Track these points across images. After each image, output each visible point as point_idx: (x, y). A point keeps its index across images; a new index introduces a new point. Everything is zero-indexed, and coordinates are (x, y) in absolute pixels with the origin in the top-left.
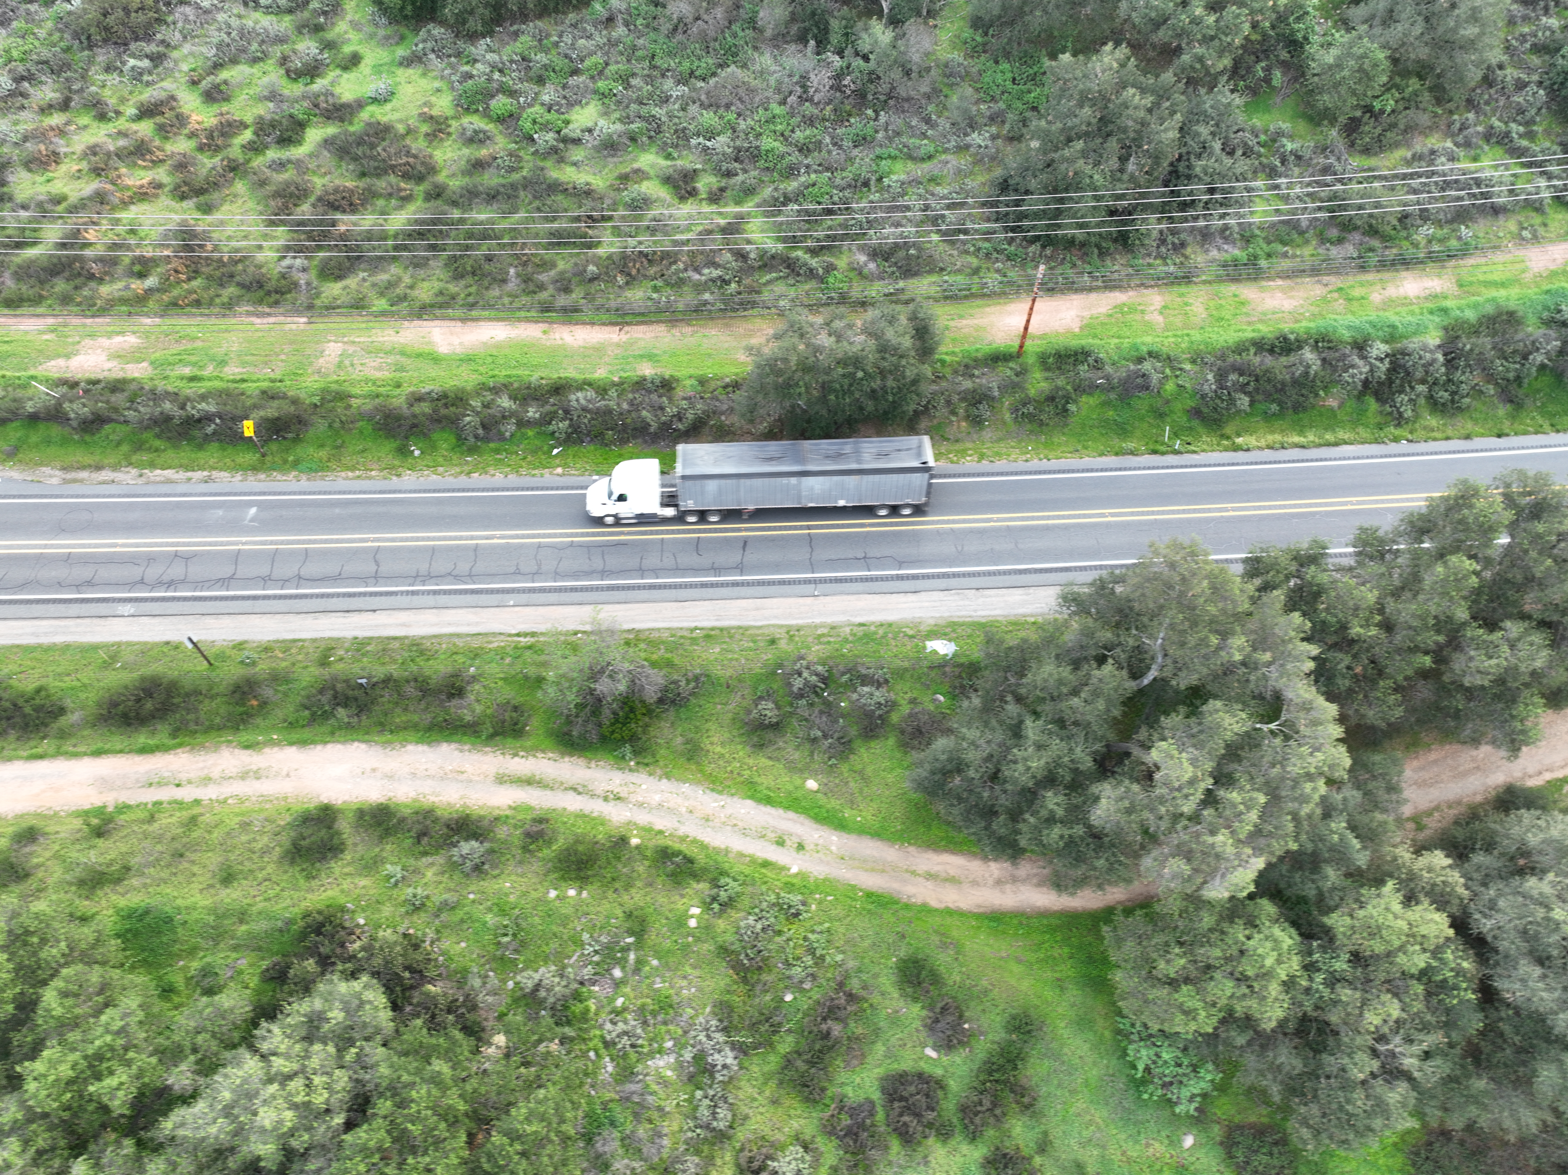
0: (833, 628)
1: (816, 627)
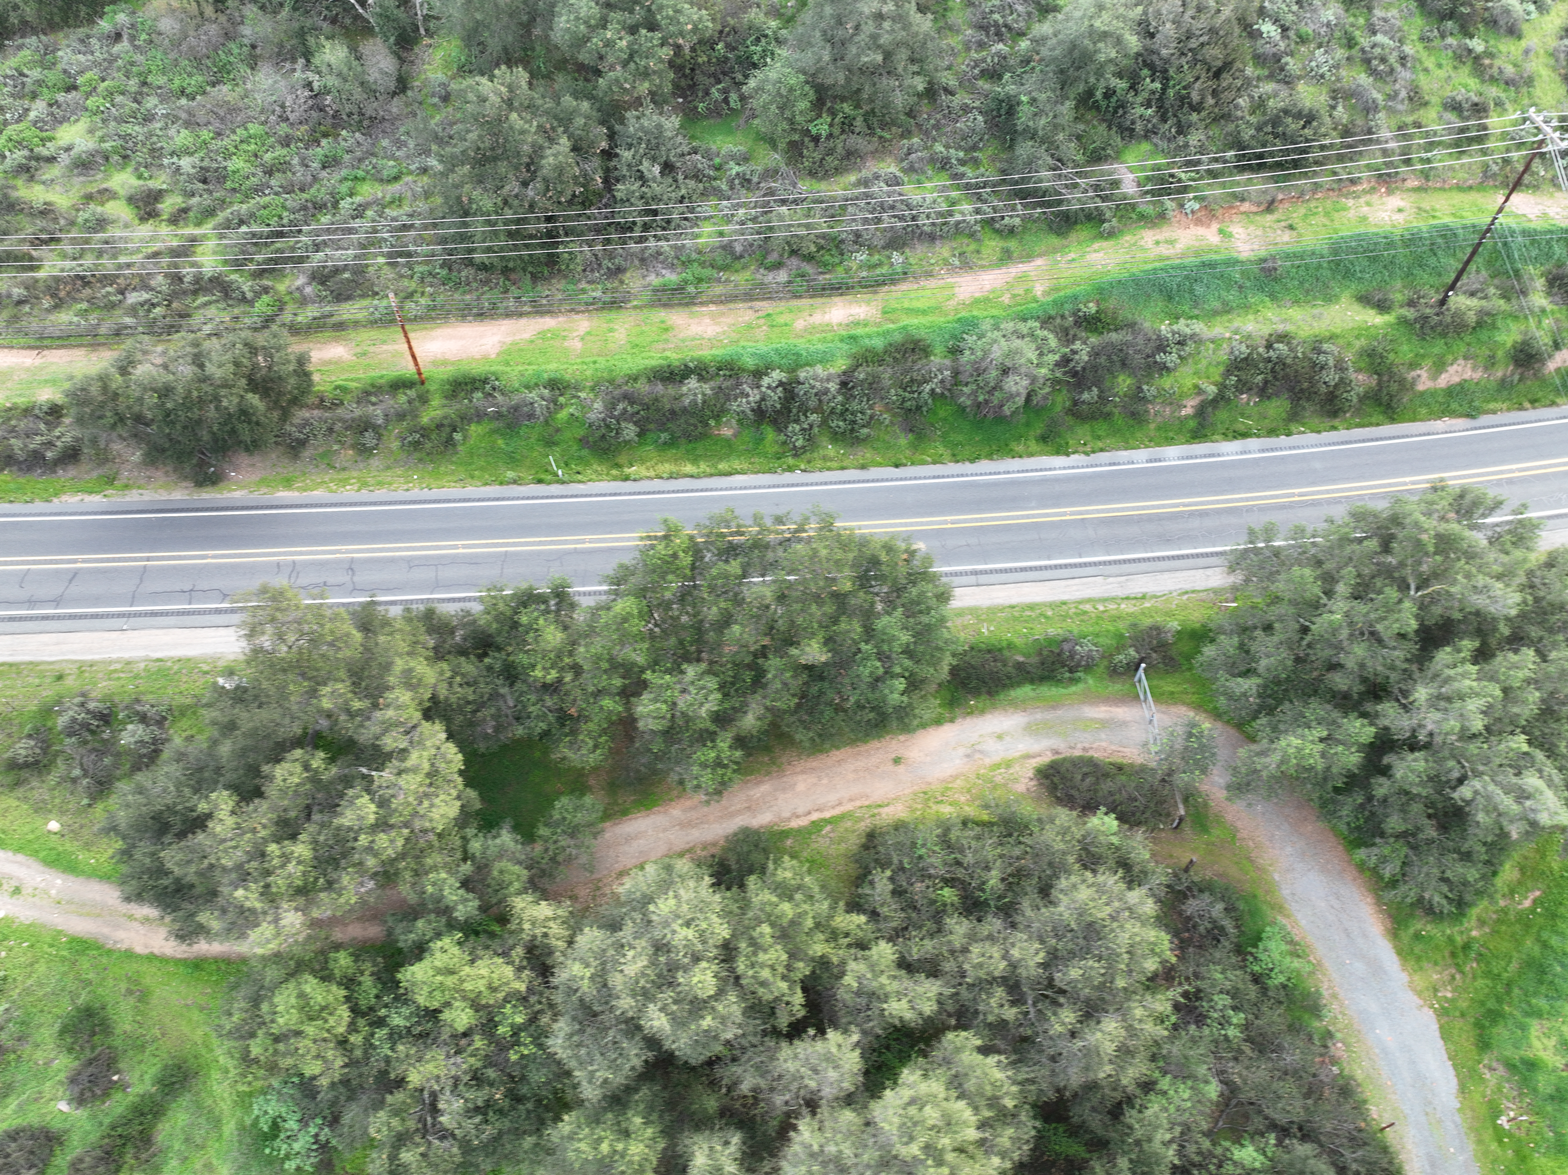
0: (128, 663)
1: (111, 662)
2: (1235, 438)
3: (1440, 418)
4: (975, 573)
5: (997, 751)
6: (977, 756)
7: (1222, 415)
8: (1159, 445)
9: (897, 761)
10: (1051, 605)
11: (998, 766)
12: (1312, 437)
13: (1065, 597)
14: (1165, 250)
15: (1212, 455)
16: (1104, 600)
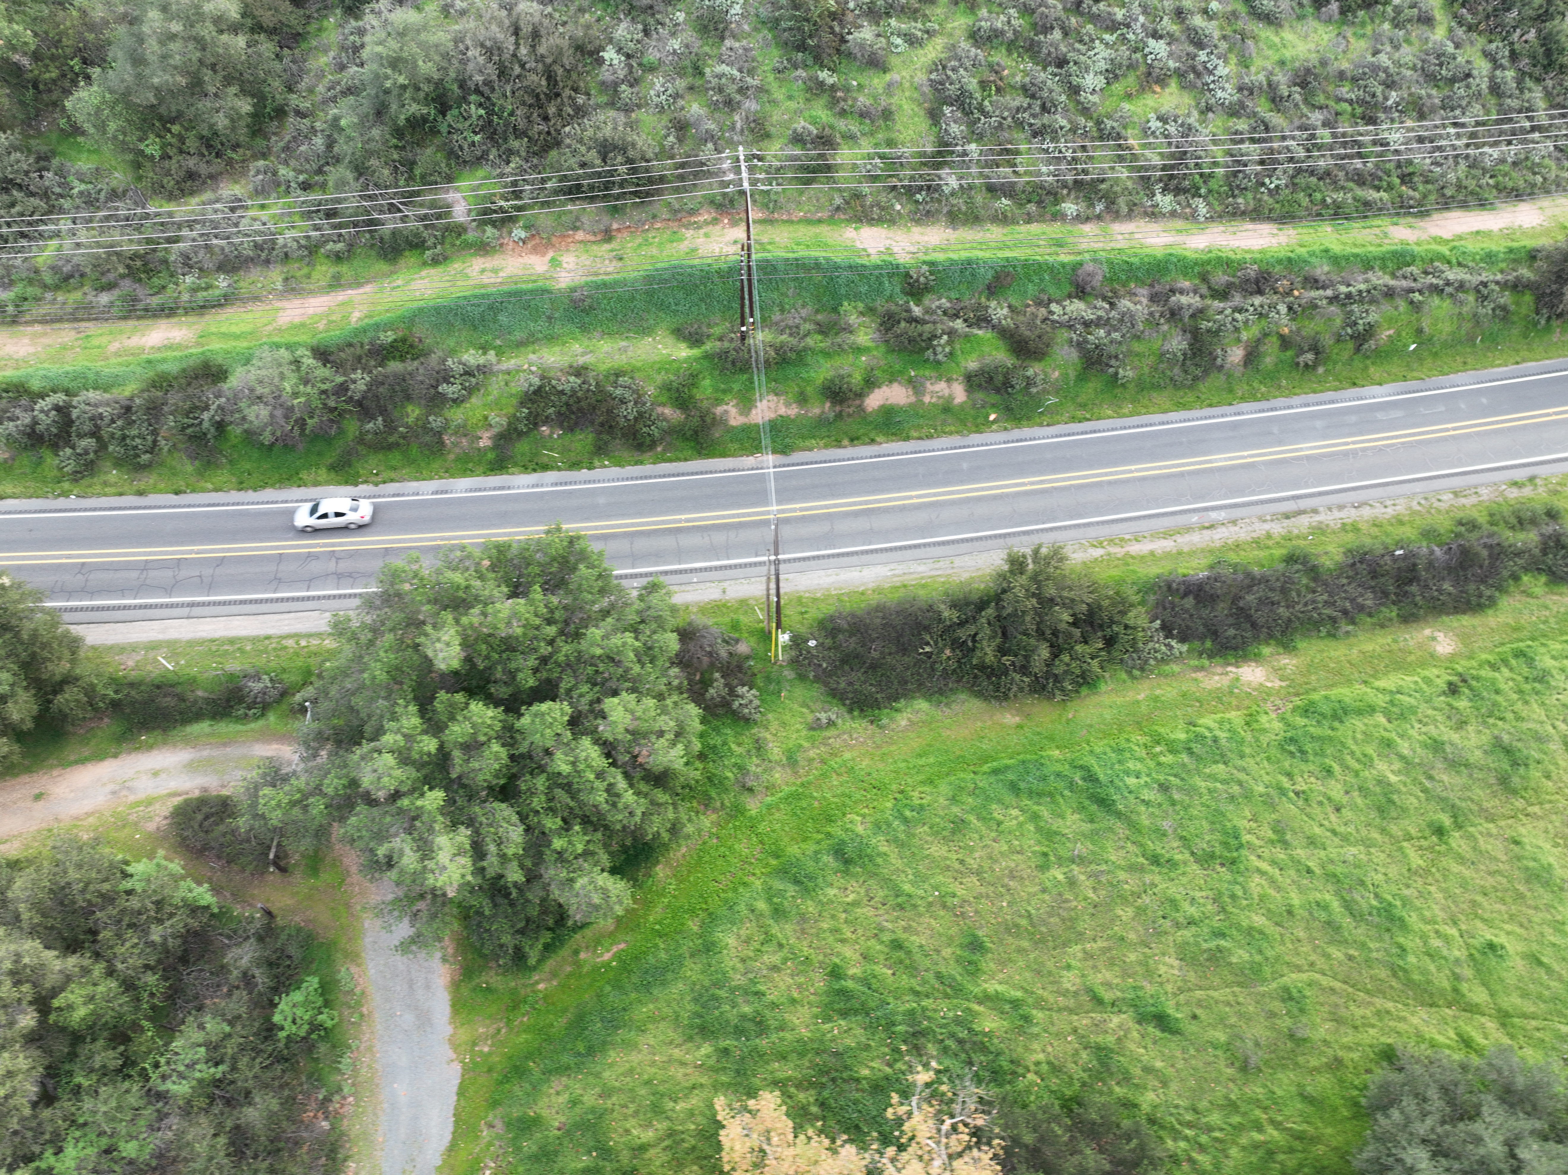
2: (534, 470)
3: (752, 454)
4: (192, 605)
5: (146, 787)
6: (124, 793)
7: (522, 447)
8: (452, 476)
9: (38, 797)
10: (254, 640)
11: (138, 804)
12: (615, 471)
13: (271, 632)
14: (487, 279)
15: (503, 488)
16: (309, 636)
